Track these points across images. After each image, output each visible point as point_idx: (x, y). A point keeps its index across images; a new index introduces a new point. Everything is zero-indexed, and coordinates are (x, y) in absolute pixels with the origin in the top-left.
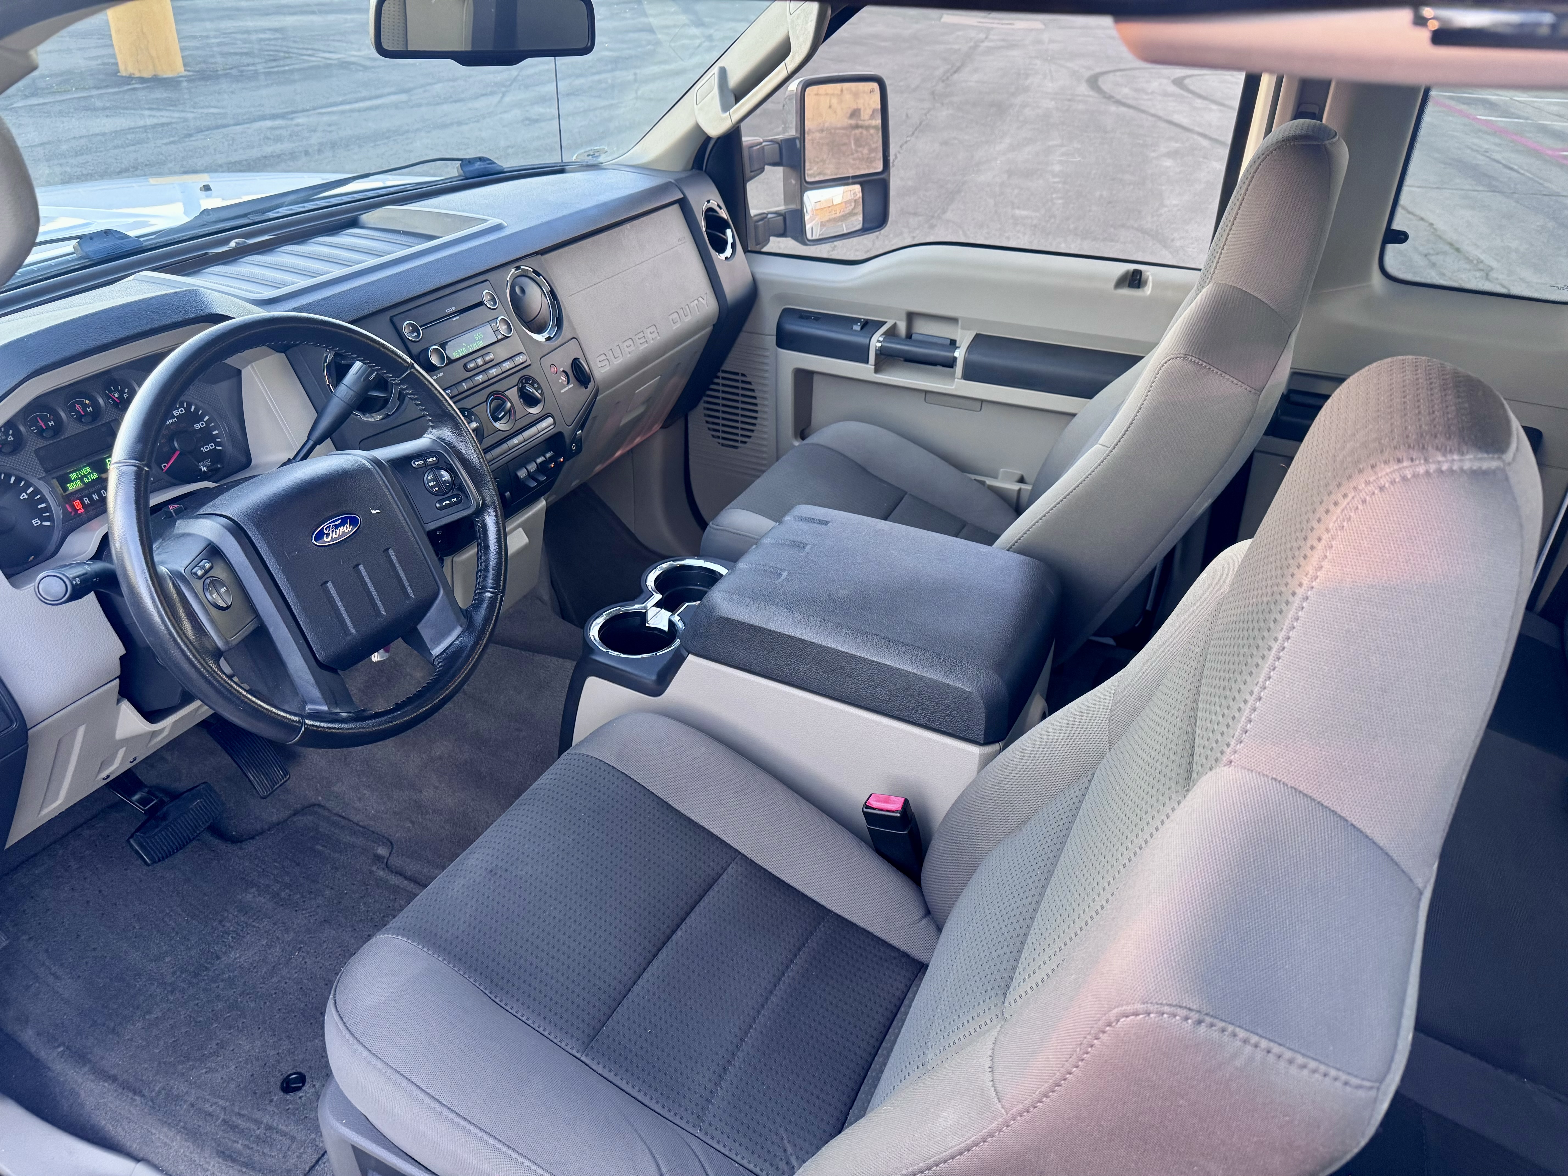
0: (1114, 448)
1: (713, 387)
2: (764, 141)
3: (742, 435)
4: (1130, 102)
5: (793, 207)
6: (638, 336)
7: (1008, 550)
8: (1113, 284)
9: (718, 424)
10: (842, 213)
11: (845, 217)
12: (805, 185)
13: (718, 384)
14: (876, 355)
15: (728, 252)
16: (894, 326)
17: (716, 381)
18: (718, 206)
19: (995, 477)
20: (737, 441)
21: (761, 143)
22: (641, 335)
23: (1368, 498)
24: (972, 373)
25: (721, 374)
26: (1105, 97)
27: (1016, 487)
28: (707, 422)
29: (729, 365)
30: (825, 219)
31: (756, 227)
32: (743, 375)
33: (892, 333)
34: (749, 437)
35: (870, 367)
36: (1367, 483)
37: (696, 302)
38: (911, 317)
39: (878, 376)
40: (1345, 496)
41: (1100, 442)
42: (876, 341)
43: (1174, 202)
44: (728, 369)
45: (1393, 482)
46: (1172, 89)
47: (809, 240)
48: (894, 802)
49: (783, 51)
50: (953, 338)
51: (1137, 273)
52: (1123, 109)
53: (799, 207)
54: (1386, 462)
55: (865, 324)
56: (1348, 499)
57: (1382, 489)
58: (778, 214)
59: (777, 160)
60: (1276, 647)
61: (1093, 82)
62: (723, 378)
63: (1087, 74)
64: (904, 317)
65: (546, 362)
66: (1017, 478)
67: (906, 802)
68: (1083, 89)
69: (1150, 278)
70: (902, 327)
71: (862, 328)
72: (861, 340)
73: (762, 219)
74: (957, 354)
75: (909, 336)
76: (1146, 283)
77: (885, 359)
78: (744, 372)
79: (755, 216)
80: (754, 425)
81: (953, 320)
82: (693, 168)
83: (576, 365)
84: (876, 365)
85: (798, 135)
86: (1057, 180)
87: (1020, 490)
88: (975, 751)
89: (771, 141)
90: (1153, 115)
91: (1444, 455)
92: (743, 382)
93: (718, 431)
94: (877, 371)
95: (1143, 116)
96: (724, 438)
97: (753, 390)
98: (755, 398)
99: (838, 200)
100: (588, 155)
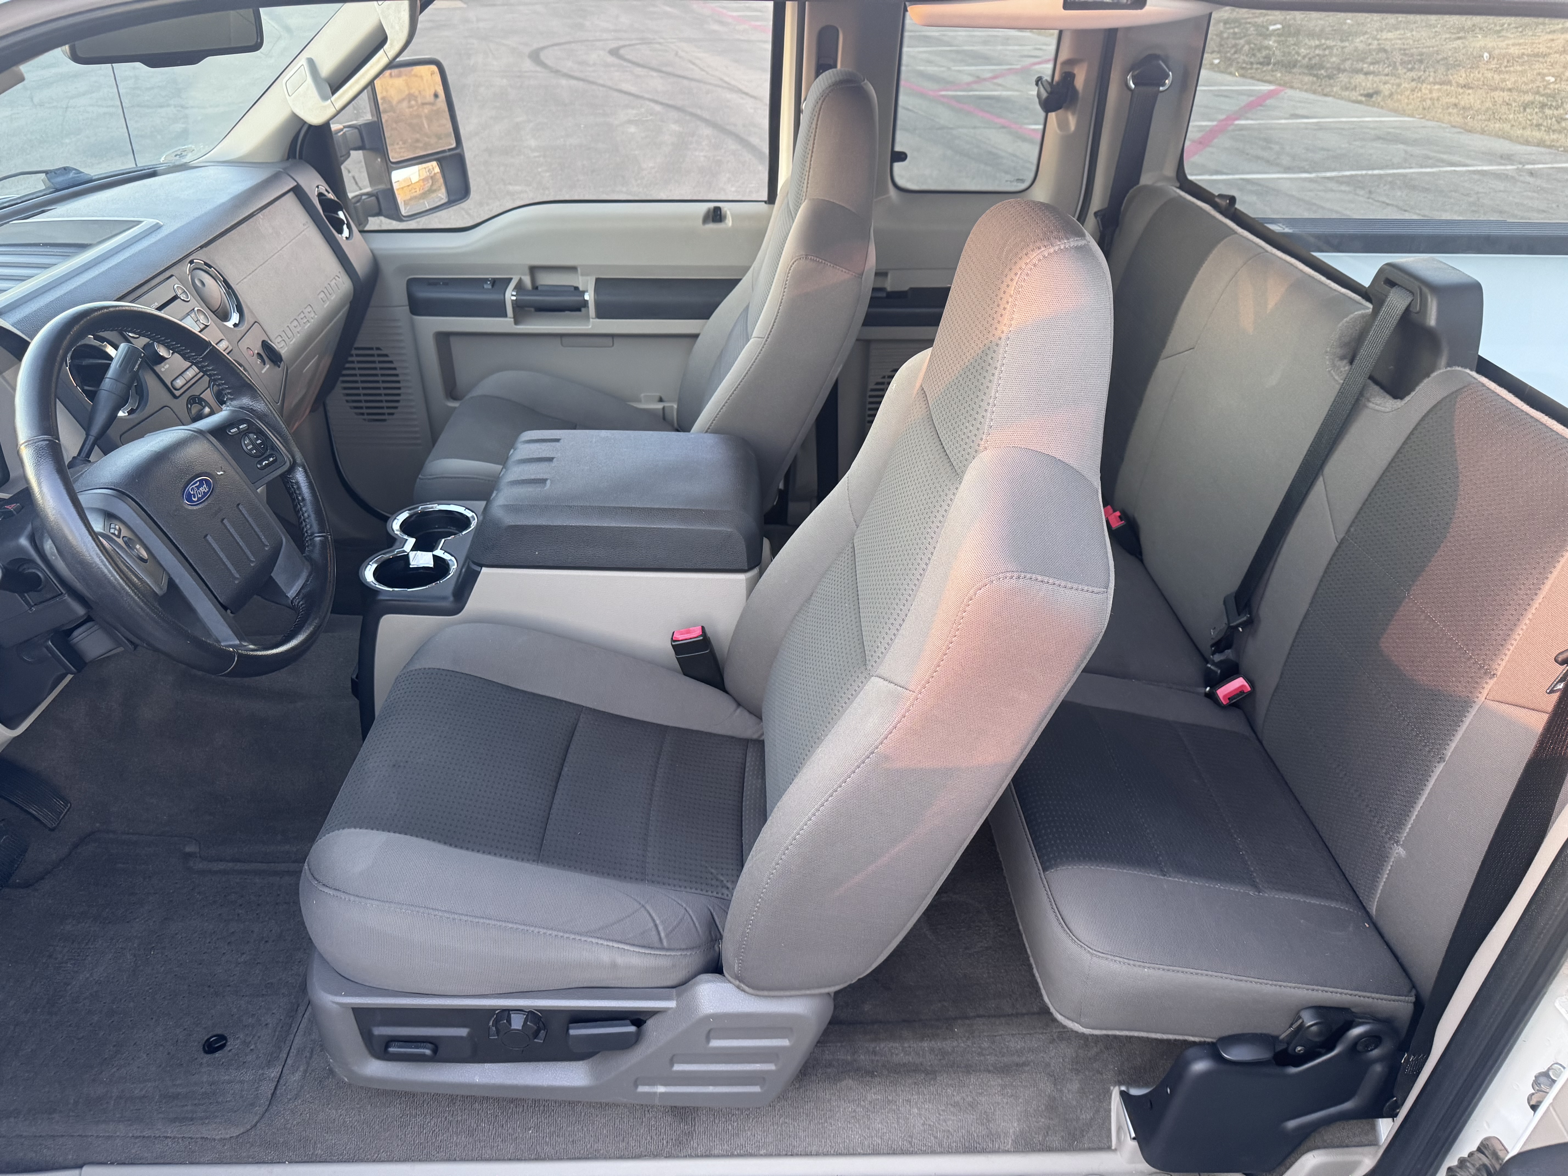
0: (768, 338)
1: (347, 365)
2: (345, 127)
3: (388, 408)
4: (577, 74)
5: (382, 187)
6: (300, 317)
7: (707, 432)
8: (701, 221)
9: (360, 401)
10: (422, 191)
11: (424, 195)
12: (391, 166)
13: (353, 362)
14: (513, 308)
15: (346, 232)
16: (520, 280)
17: (350, 359)
18: (326, 190)
19: (639, 401)
20: (383, 414)
21: (342, 130)
22: (302, 315)
23: (1029, 272)
24: (603, 312)
25: (354, 352)
26: (552, 72)
27: (660, 406)
28: (347, 401)
29: (362, 341)
30: (408, 197)
31: (355, 208)
32: (378, 349)
33: (519, 287)
34: (396, 408)
35: (510, 320)
36: (1026, 264)
37: (334, 281)
38: (533, 270)
39: (518, 327)
40: (1016, 274)
41: (753, 336)
42: (510, 295)
43: (651, 165)
44: (360, 346)
45: (1039, 260)
46: (611, 59)
47: (404, 217)
48: (694, 631)
49: (378, 40)
50: (575, 285)
51: (717, 210)
52: (573, 82)
53: (389, 187)
54: (1033, 250)
55: (494, 282)
56: (1018, 276)
57: (1035, 265)
58: (369, 194)
59: (360, 144)
60: (997, 372)
61: (535, 56)
62: (357, 355)
63: (527, 50)
64: (527, 271)
65: (243, 345)
66: (657, 399)
67: (703, 628)
68: (528, 65)
69: (728, 213)
70: (527, 280)
71: (493, 286)
72: (494, 297)
73: (358, 201)
74: (587, 297)
75: (535, 288)
76: (725, 217)
77: (522, 310)
78: (378, 346)
79: (353, 198)
80: (399, 395)
81: (573, 269)
82: (288, 159)
83: (266, 345)
84: (515, 317)
85: (376, 119)
86: (536, 154)
87: (664, 408)
88: (741, 578)
89: (349, 126)
90: (603, 86)
91: (1060, 241)
92: (379, 355)
93: (361, 408)
94: (516, 322)
95: (594, 87)
96: (368, 414)
97: (391, 362)
98: (395, 369)
99: (415, 178)
100: (176, 156)
